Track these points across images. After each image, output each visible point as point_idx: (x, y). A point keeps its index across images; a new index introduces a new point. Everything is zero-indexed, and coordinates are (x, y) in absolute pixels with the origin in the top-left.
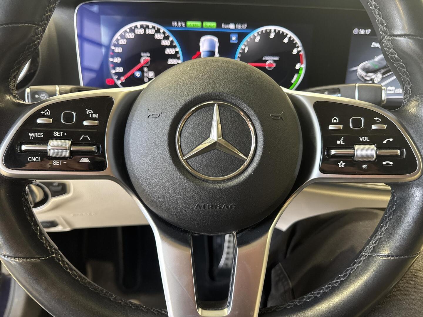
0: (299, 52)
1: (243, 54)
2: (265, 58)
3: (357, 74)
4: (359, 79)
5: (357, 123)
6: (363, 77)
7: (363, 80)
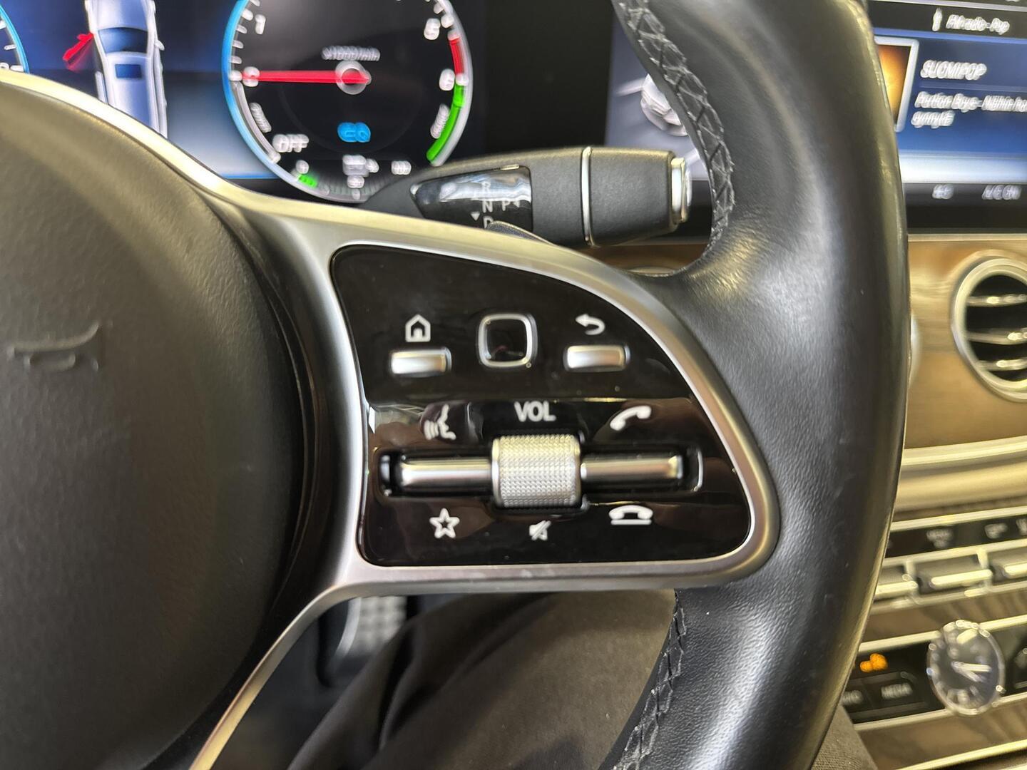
0: (444, 31)
1: (249, 38)
2: (329, 54)
3: (643, 105)
4: (649, 121)
5: (508, 340)
6: (660, 117)
7: (661, 126)
